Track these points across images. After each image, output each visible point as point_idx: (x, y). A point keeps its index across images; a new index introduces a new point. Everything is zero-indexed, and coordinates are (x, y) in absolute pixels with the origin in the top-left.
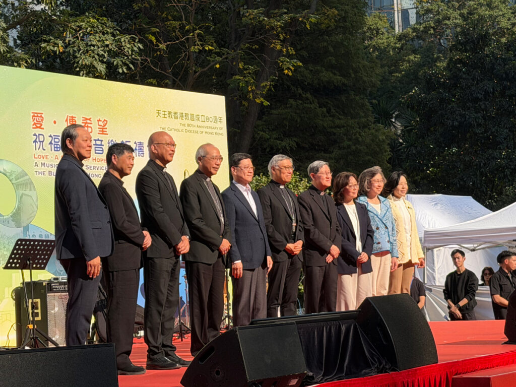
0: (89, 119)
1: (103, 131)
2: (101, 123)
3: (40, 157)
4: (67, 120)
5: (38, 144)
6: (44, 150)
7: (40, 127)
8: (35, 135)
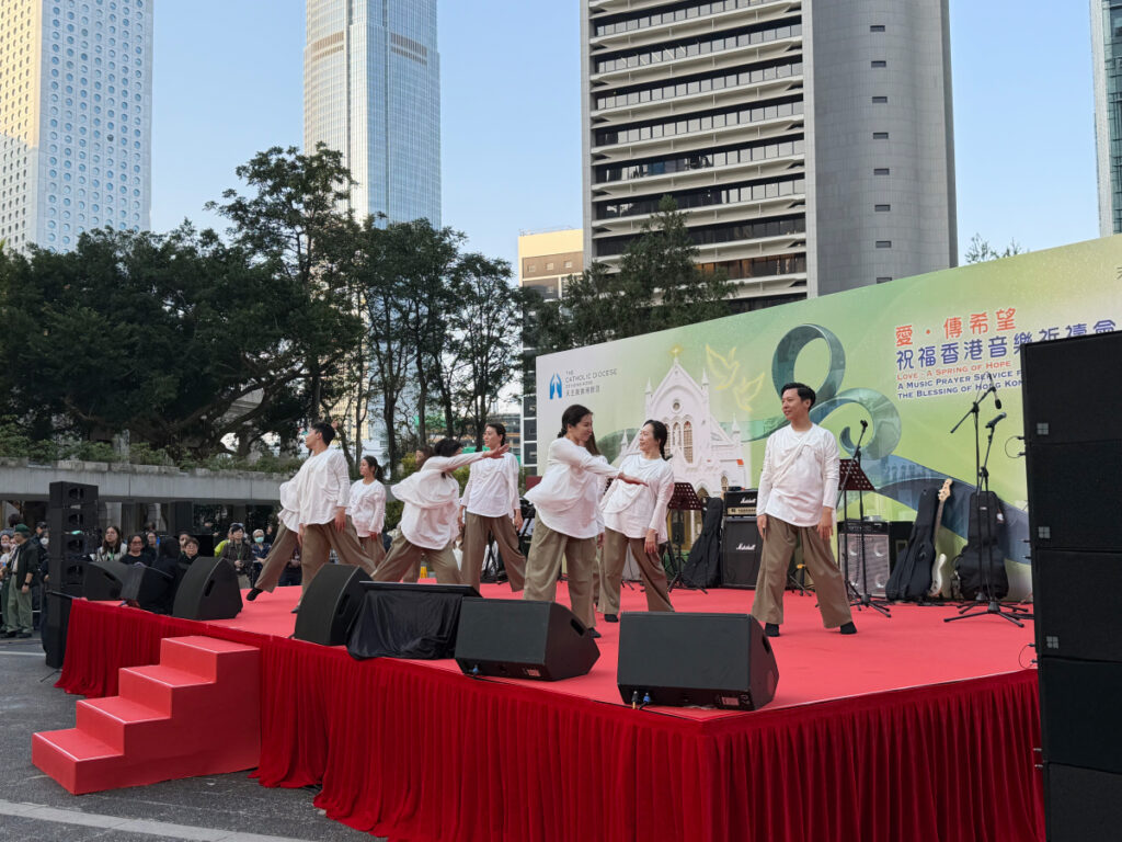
0: (984, 315)
1: (1006, 325)
2: (1001, 315)
3: (905, 377)
4: (946, 325)
5: (903, 364)
6: (911, 367)
7: (907, 343)
8: (900, 353)
